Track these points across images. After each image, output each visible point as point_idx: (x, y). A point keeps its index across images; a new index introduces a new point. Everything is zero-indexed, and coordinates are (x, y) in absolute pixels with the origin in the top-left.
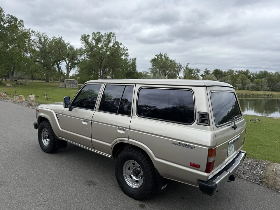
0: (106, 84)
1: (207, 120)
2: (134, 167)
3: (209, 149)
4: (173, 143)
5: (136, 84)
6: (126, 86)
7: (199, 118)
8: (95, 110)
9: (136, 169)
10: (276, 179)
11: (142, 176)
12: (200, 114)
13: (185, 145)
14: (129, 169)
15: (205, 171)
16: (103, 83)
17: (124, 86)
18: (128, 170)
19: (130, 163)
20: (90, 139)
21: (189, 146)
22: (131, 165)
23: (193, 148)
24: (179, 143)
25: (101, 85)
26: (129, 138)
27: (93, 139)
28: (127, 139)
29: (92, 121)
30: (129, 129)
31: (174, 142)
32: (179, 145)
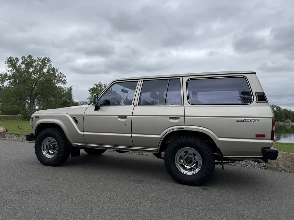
0: (143, 80)
1: (265, 98)
3: (272, 120)
4: (237, 121)
5: (182, 77)
6: (170, 79)
7: (257, 97)
8: (134, 106)
10: (277, 163)
11: (197, 161)
12: (257, 94)
13: (250, 120)
14: (181, 158)
15: (270, 138)
16: (140, 79)
17: (168, 79)
18: (179, 159)
19: (181, 152)
20: (130, 135)
21: (254, 121)
22: (183, 154)
25: (137, 81)
26: (184, 125)
27: (133, 135)
28: (183, 126)
29: (132, 115)
30: (184, 116)
31: (239, 120)
32: (245, 121)
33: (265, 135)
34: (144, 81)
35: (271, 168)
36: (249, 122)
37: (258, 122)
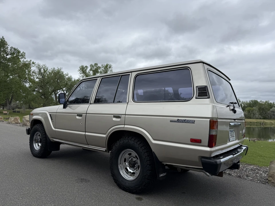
1: (206, 92)
2: (130, 158)
3: (210, 121)
4: (171, 121)
5: (132, 72)
6: (122, 76)
7: (198, 92)
8: (90, 104)
9: (132, 159)
11: (139, 166)
12: (198, 88)
13: (185, 121)
14: (125, 161)
15: (207, 145)
16: (99, 77)
17: (120, 76)
18: (123, 161)
19: (125, 154)
20: (84, 133)
21: (188, 122)
22: (127, 156)
23: (193, 122)
24: (178, 120)
25: (97, 79)
26: (125, 125)
27: (87, 133)
28: (123, 126)
29: (86, 114)
30: (125, 115)
31: (173, 120)
32: (178, 122)
33: (201, 140)
34: (102, 78)
35: (273, 182)
36: (183, 122)
37: (193, 123)
